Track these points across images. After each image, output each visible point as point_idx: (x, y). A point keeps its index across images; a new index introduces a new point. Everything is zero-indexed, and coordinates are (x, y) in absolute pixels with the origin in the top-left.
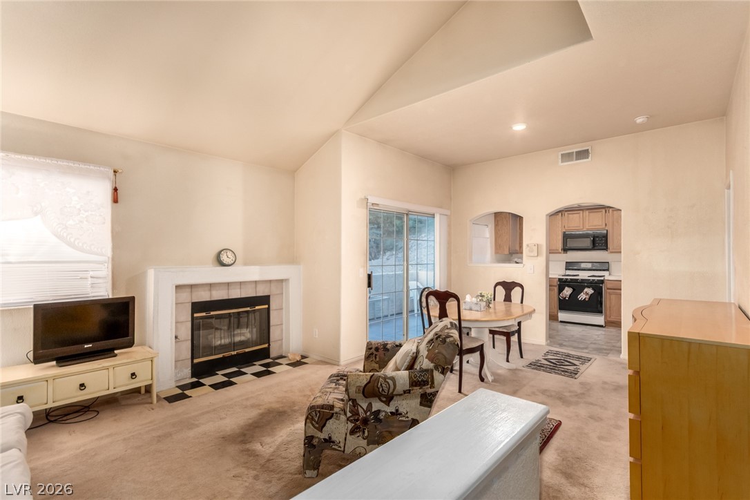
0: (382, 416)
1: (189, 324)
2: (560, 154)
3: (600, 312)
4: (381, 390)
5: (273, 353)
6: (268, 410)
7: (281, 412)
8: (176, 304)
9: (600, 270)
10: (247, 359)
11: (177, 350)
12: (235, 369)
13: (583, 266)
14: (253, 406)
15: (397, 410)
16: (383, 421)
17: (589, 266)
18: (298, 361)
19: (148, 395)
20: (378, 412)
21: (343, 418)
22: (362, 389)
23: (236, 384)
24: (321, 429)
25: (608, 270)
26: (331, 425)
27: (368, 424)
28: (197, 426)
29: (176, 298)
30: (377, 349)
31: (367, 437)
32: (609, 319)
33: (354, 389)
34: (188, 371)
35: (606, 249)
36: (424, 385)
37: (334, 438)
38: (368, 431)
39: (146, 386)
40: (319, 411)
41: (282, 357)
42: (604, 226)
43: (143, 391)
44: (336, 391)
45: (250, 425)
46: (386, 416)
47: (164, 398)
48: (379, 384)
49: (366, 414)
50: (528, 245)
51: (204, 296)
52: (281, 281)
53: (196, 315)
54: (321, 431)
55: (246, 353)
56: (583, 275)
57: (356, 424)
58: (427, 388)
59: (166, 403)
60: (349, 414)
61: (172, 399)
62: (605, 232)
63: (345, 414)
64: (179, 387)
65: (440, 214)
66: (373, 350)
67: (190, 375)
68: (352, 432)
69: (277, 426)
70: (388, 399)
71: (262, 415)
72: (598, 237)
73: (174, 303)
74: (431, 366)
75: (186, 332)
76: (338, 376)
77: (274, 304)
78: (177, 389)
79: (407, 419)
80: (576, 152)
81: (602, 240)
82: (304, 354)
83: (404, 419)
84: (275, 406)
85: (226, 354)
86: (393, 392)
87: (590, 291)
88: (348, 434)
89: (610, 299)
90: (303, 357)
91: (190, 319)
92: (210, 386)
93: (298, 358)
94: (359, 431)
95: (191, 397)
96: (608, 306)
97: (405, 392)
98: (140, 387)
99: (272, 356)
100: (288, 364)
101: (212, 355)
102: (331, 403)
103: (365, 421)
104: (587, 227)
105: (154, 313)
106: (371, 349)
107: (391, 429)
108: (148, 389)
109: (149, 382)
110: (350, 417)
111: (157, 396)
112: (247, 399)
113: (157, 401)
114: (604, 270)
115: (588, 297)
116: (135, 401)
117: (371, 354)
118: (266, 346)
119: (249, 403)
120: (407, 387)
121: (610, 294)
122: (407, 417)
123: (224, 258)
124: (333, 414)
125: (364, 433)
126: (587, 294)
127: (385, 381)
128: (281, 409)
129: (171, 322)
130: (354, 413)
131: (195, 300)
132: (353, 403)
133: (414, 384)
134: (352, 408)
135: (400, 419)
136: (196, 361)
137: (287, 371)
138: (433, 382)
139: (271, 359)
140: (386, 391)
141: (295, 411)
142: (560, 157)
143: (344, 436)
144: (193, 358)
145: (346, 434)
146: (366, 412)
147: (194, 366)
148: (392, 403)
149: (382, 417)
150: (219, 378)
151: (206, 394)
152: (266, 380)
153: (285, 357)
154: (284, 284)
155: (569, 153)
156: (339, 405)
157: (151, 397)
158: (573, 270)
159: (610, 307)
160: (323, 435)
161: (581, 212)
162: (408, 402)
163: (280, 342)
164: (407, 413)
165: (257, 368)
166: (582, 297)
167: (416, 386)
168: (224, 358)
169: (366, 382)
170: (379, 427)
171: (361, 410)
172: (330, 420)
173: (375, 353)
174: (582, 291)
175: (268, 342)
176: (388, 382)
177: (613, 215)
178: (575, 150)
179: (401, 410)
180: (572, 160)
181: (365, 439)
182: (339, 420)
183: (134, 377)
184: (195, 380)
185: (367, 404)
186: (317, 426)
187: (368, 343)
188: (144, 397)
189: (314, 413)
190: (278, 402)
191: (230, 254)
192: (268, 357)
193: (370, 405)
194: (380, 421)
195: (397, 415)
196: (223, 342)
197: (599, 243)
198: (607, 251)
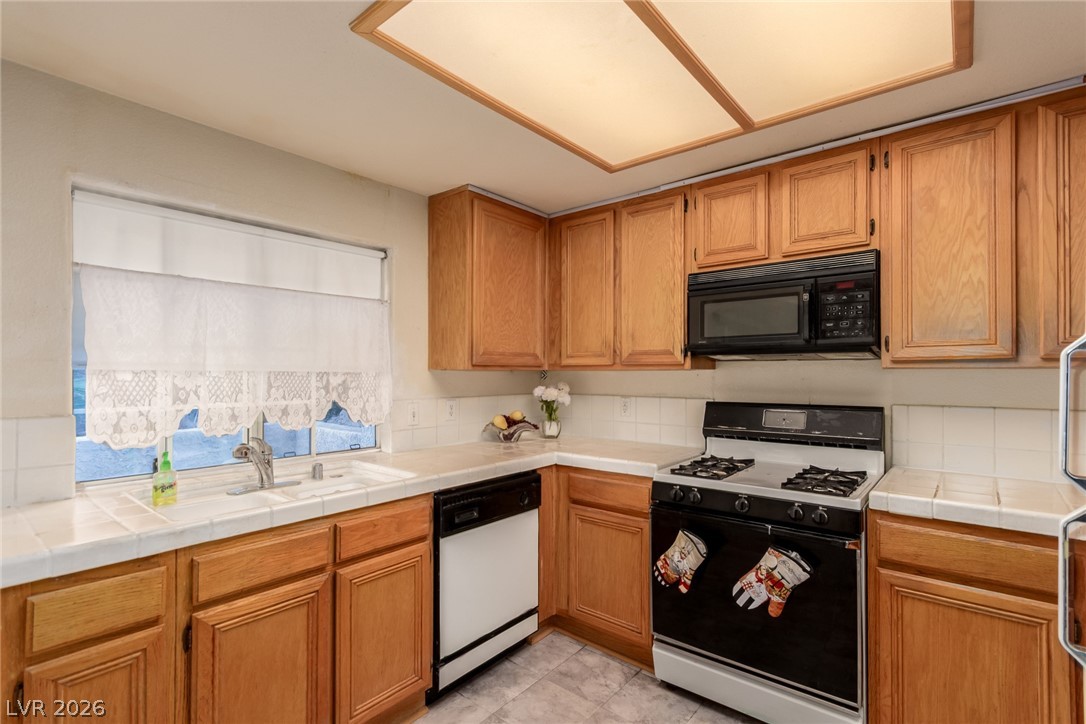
17: (797, 421)
25: (878, 444)
42: (862, 235)
62: (871, 259)
72: (832, 288)
81: (852, 301)
87: (787, 568)
89: (898, 621)
104: (789, 246)
114: (861, 445)
115: (777, 597)
121: (897, 594)
126: (774, 581)
166: (752, 590)
174: (751, 563)
197: (838, 319)
198: (878, 356)
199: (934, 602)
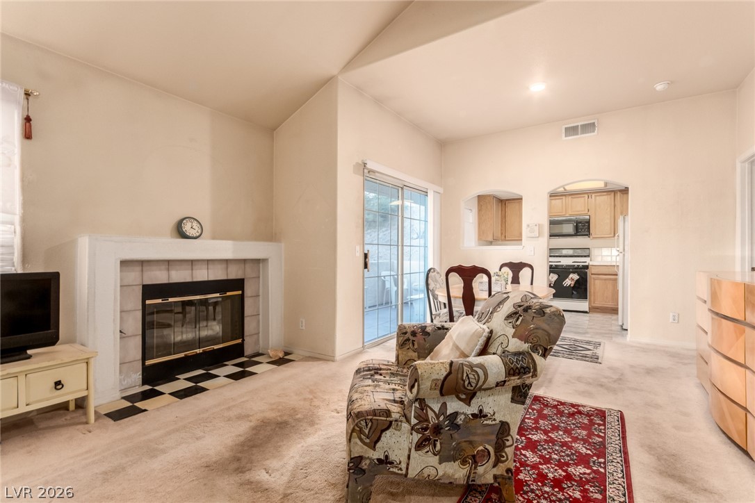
0: (460, 420)
1: (139, 314)
2: (564, 127)
3: (585, 297)
4: (467, 383)
5: (248, 350)
6: (262, 421)
7: (281, 423)
8: (121, 286)
9: (582, 256)
10: (216, 359)
11: (123, 348)
12: (200, 372)
13: (564, 252)
14: (240, 417)
15: (481, 411)
16: (461, 427)
17: (570, 252)
18: (280, 358)
19: (81, 411)
20: (456, 414)
21: (405, 426)
22: (440, 383)
23: (208, 390)
24: (373, 446)
25: (589, 256)
26: (388, 438)
27: (440, 433)
28: (163, 451)
29: (121, 280)
30: (414, 334)
31: (439, 452)
32: (593, 305)
33: (428, 384)
34: (138, 377)
35: (588, 235)
36: (525, 373)
37: (392, 457)
38: (441, 444)
39: (76, 400)
40: (371, 420)
41: (258, 355)
42: (586, 212)
43: (72, 406)
44: (378, 389)
45: (242, 444)
46: (467, 420)
47: (105, 415)
48: (465, 375)
49: (438, 418)
50: (528, 226)
51: (159, 277)
52: (257, 261)
53: (148, 302)
54: (374, 448)
55: (214, 350)
56: (566, 262)
57: (423, 434)
58: (528, 377)
59: (111, 422)
60: (414, 421)
61: (118, 415)
62: (588, 217)
63: (408, 421)
64: (126, 398)
65: (434, 191)
66: (408, 335)
67: (140, 382)
68: (419, 446)
69: (282, 444)
70: (469, 397)
71: (257, 429)
72: (580, 223)
73: (119, 285)
74: (525, 347)
75: (135, 323)
76: (369, 370)
77: (249, 290)
78: (123, 401)
79: (494, 422)
80: (582, 126)
81: (584, 226)
82: (288, 350)
83: (489, 422)
84: (270, 415)
85: (189, 353)
86: (482, 386)
87: (576, 277)
88: (413, 450)
89: (594, 284)
90: (287, 354)
91: (140, 307)
92: (170, 394)
93: (281, 355)
94: (429, 444)
95: (145, 410)
96: (592, 291)
97: (498, 385)
98: (68, 401)
99: (246, 354)
100: (268, 363)
101: (170, 354)
102: (383, 406)
103: (437, 429)
104: (570, 213)
105: (88, 298)
106: (406, 333)
107: (472, 438)
108: (81, 404)
109: (84, 394)
110: (416, 425)
111: (96, 412)
112: (229, 409)
113: (96, 420)
114: (585, 256)
115: (573, 283)
116: (60, 421)
117: (406, 340)
118: (239, 341)
119: (232, 414)
120: (502, 378)
121: (594, 279)
122: (495, 420)
123: (188, 228)
124: (391, 422)
125: (435, 446)
126: (572, 279)
127: (473, 371)
128: (279, 419)
129: (114, 310)
130: (422, 418)
131: (148, 282)
132: (420, 404)
133: (512, 372)
134: (419, 412)
135: (485, 422)
136: (148, 363)
137: (271, 370)
138: (535, 370)
139: (246, 357)
140: (474, 385)
141: (299, 420)
142: (564, 131)
143: (406, 453)
144: (144, 359)
145: (410, 450)
146: (438, 417)
147: (145, 369)
148: (474, 401)
149: (460, 422)
150: (182, 383)
151: (168, 405)
152: (246, 383)
153: (262, 354)
154: (261, 265)
155: (574, 127)
156: (395, 409)
157: (86, 414)
158: (554, 256)
159: (594, 293)
160: (377, 454)
161: (564, 197)
162: (496, 398)
163: (256, 336)
164: (494, 414)
165: (230, 369)
166: (567, 283)
167: (514, 375)
168: (186, 357)
169: (445, 374)
170: (456, 436)
171: (431, 414)
172: (387, 432)
173: (411, 338)
174: (567, 277)
175: (242, 336)
176: (476, 372)
177: (595, 200)
178: (580, 124)
179: (486, 410)
180: (577, 134)
181: (436, 455)
182: (399, 430)
183: (60, 387)
184: (147, 387)
185: (439, 405)
186: (368, 441)
187: (400, 327)
188: (74, 415)
189: (363, 423)
190: (272, 410)
191: (195, 224)
192: (242, 354)
193: (444, 405)
194: (458, 427)
195: (480, 418)
196: (185, 337)
197: (582, 229)
198: (589, 237)
199: (601, 279)
